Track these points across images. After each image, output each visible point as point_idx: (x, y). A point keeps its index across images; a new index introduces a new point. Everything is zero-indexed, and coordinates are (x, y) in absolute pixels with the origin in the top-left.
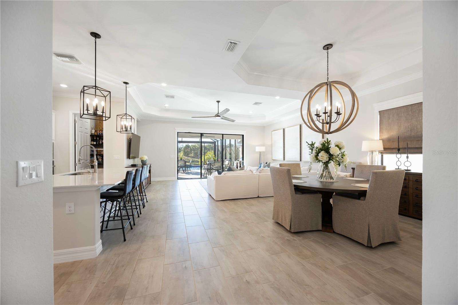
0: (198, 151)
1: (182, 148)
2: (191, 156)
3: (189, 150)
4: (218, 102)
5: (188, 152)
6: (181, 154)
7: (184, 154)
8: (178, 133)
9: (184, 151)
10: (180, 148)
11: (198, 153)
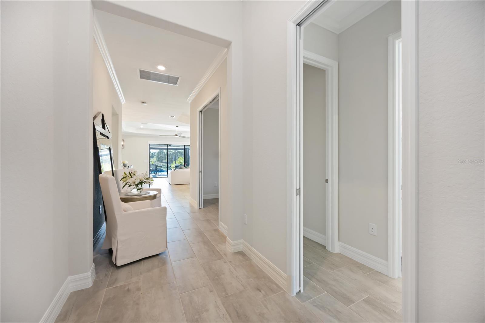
0: (172, 156)
1: (155, 153)
2: (165, 162)
3: (163, 156)
4: (177, 126)
5: (162, 157)
6: (154, 160)
7: (157, 159)
8: (150, 144)
9: (158, 157)
10: (152, 153)
11: (172, 158)
